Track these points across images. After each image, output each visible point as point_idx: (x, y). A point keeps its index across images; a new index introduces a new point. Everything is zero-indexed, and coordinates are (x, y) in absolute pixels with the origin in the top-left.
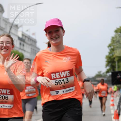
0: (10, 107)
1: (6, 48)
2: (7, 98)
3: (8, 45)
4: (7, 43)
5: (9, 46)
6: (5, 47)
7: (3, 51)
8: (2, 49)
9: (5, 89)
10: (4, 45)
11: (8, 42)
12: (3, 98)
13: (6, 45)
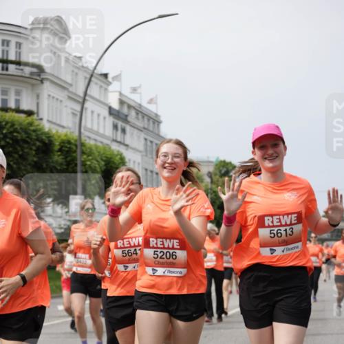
0: (181, 273)
1: (173, 165)
2: (174, 257)
3: (177, 160)
4: (175, 156)
5: (178, 163)
6: (171, 164)
7: (165, 170)
8: (165, 168)
9: (170, 239)
10: (169, 161)
11: (177, 155)
12: (168, 257)
13: (172, 159)
